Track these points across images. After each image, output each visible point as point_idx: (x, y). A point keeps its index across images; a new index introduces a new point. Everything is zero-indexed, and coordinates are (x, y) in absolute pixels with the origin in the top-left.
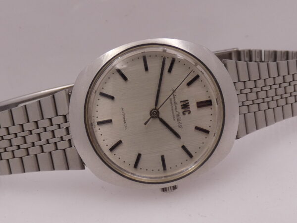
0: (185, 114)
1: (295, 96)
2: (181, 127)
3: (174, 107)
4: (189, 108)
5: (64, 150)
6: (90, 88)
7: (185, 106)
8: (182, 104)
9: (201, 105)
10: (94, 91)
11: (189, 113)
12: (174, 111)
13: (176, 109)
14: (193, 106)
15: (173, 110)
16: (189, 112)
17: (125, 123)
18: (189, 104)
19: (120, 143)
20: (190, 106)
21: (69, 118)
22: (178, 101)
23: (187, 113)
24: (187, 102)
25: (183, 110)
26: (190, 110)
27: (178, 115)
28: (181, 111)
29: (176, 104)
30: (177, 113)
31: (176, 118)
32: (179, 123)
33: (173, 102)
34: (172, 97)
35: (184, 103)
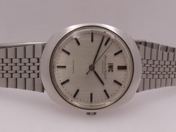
1: (175, 74)
2: (106, 78)
3: (104, 66)
5: (34, 79)
6: (56, 45)
7: (111, 67)
8: (109, 65)
9: (120, 68)
10: (59, 47)
12: (104, 68)
14: (115, 68)
16: (112, 71)
17: (73, 69)
19: (68, 81)
20: (113, 68)
21: (41, 60)
22: (107, 63)
23: (111, 71)
25: (109, 69)
26: (113, 69)
27: (105, 72)
28: (107, 69)
29: (105, 64)
30: (105, 70)
31: (104, 72)
32: (105, 76)
33: (104, 63)
34: (104, 60)
35: (110, 65)
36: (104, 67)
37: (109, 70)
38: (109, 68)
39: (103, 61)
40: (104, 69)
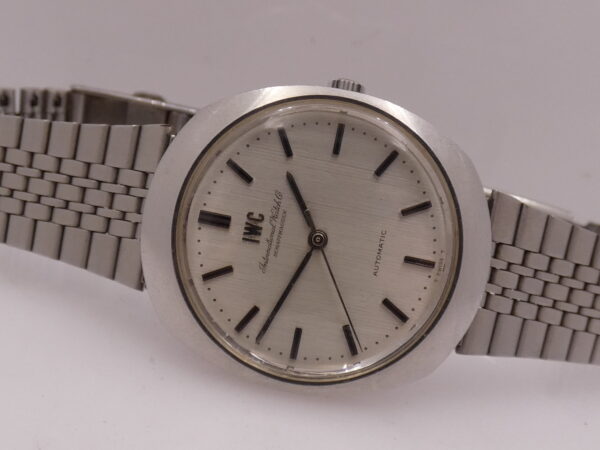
0: (260, 215)
2: (279, 195)
3: (275, 238)
4: (247, 223)
7: (252, 230)
8: (257, 238)
9: (221, 222)
12: (277, 229)
13: (273, 233)
15: (280, 233)
16: (251, 216)
17: (381, 246)
18: (244, 231)
20: (244, 226)
22: (263, 245)
23: (256, 216)
24: (247, 237)
25: (260, 225)
26: (245, 219)
27: (274, 217)
28: (265, 225)
29: (270, 242)
30: (273, 223)
31: (280, 216)
32: (278, 203)
33: (273, 247)
34: (271, 257)
35: (253, 237)
36: (276, 233)
37: (263, 219)
38: (261, 228)
39: (275, 254)
40: (278, 226)
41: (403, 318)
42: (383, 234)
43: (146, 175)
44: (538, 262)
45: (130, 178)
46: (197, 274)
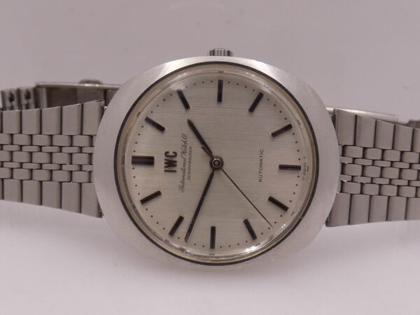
0: (174, 153)
2: (184, 136)
3: (187, 167)
4: (165, 160)
7: (170, 164)
8: (174, 169)
11: (167, 153)
12: (187, 161)
13: (184, 164)
15: (190, 162)
17: (261, 160)
18: (164, 165)
20: (164, 162)
22: (180, 173)
23: (171, 154)
24: (167, 169)
25: (174, 159)
26: (164, 157)
27: (184, 152)
28: (179, 159)
29: (184, 170)
30: (184, 156)
31: (188, 150)
32: (185, 142)
33: (187, 173)
34: (186, 180)
35: (172, 169)
36: (187, 164)
38: (176, 162)
39: (189, 178)
40: (187, 158)
41: (285, 208)
42: (262, 152)
43: (91, 137)
44: (374, 154)
45: (81, 141)
46: (137, 199)
